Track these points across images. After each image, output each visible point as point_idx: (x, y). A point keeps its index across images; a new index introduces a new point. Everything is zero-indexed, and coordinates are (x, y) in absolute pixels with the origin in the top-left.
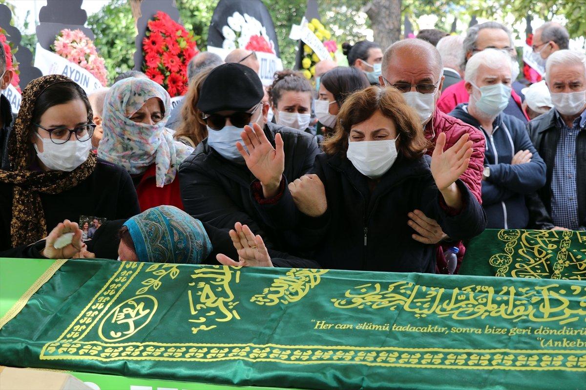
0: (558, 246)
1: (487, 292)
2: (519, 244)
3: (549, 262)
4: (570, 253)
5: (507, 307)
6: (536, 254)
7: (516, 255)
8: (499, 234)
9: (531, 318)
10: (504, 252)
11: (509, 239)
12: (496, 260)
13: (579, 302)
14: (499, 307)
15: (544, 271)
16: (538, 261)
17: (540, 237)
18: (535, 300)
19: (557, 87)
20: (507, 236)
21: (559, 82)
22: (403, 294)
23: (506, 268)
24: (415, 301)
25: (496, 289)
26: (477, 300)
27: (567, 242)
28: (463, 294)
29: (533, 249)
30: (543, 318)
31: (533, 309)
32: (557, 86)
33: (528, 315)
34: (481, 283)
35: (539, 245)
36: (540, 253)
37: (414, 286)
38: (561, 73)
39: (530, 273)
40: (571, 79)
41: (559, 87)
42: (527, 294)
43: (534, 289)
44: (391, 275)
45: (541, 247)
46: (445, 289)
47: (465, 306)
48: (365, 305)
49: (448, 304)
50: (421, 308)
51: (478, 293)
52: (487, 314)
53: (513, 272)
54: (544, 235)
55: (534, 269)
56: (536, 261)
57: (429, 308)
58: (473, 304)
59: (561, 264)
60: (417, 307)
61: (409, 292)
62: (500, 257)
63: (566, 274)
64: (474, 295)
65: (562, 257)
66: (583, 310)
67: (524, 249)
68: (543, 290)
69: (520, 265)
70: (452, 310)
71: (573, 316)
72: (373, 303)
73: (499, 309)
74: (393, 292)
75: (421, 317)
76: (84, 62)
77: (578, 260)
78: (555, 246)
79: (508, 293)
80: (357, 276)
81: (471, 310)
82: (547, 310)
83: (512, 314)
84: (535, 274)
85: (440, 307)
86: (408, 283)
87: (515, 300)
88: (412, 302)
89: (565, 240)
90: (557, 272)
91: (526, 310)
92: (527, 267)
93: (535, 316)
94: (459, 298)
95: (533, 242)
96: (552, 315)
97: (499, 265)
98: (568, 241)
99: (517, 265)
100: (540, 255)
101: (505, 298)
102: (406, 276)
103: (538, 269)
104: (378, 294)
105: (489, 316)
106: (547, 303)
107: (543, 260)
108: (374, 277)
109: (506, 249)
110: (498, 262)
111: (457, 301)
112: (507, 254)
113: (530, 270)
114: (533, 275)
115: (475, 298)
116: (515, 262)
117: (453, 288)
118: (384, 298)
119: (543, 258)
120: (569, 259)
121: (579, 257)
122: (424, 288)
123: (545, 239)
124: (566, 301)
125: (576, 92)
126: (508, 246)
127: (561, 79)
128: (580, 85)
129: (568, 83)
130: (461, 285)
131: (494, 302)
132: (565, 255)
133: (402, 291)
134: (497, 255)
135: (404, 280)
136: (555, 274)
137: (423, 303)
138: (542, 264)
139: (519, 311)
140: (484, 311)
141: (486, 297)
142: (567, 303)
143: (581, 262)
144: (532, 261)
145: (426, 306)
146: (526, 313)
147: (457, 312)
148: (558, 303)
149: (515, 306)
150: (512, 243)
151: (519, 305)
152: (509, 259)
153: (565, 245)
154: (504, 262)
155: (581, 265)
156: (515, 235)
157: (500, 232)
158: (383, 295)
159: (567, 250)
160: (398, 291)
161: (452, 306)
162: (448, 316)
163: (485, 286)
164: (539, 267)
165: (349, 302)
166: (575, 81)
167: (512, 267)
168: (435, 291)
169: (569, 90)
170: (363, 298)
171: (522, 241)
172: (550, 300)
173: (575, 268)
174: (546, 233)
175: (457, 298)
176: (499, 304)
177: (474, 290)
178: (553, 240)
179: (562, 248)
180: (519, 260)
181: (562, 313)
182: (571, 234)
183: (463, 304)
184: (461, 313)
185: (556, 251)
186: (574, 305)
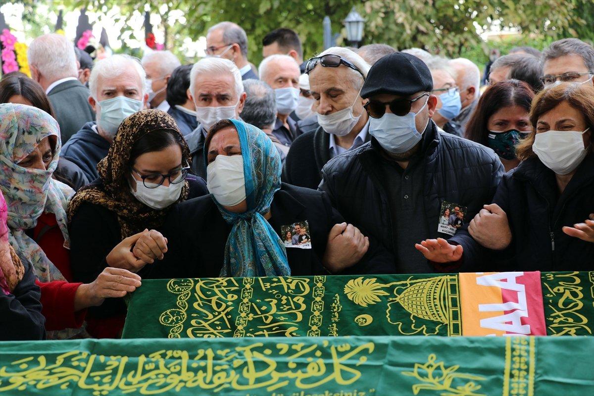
0: (239, 297)
1: (180, 358)
2: (193, 297)
3: (230, 317)
4: (253, 304)
5: (205, 374)
6: (215, 307)
7: (191, 310)
8: (168, 285)
9: (235, 386)
10: (176, 307)
11: (181, 291)
12: (167, 318)
13: (287, 363)
14: (196, 375)
15: (224, 327)
16: (217, 316)
17: (218, 287)
18: (237, 363)
19: (203, 99)
20: (178, 288)
21: (205, 93)
22: (77, 368)
23: (180, 327)
24: (92, 374)
25: (191, 353)
26: (169, 369)
27: (249, 291)
28: (151, 362)
29: (210, 301)
30: (247, 384)
31: (236, 374)
32: (203, 97)
33: (230, 383)
34: (173, 347)
35: (217, 297)
36: (219, 305)
37: (89, 356)
38: (208, 83)
39: (209, 330)
40: (219, 90)
41: (205, 100)
42: (227, 357)
43: (235, 350)
44: (58, 344)
45: (219, 299)
46: (128, 356)
47: (154, 377)
48: (28, 384)
49: (134, 376)
50: (100, 383)
51: (170, 360)
52: (182, 384)
53: (189, 331)
54: (222, 283)
55: (213, 325)
56: (215, 316)
57: (111, 383)
58: (164, 374)
59: (244, 317)
60: (95, 383)
61: (83, 364)
62: (172, 313)
63: (251, 330)
64: (164, 362)
65: (245, 309)
66: (292, 372)
67: (200, 302)
68: (244, 351)
69: (196, 322)
70: (139, 382)
71: (282, 380)
72: (38, 381)
73: (195, 378)
74: (63, 365)
75: (101, 394)
77: (263, 312)
78: (236, 297)
79: (205, 358)
80: (14, 348)
81: (162, 381)
82: (251, 374)
83: (211, 382)
84: (215, 332)
85: (124, 380)
86: (81, 353)
87: (214, 365)
88: (89, 377)
89: (246, 289)
90: (240, 327)
91: (228, 376)
92: (206, 324)
93: (239, 383)
94: (147, 367)
95: (210, 293)
96: (258, 380)
97: (171, 323)
98: (250, 289)
99: (193, 322)
100: (218, 309)
101: (202, 363)
102: (78, 344)
103: (218, 325)
104: (43, 370)
105: (185, 387)
106: (251, 366)
107: (223, 314)
108: (36, 347)
109: (179, 303)
110: (171, 319)
111: (144, 372)
112: (180, 309)
113: (209, 328)
114: (212, 333)
115: (166, 366)
116: (190, 318)
117: (138, 355)
118: (51, 374)
119: (223, 311)
120: (253, 311)
121: (264, 308)
122: (102, 358)
123: (223, 288)
124: (272, 362)
125: (224, 107)
126: (180, 299)
127: (207, 90)
128: (230, 98)
129: (215, 95)
130: (147, 351)
131: (189, 369)
132: (248, 306)
133: (75, 364)
134: (168, 312)
135: (76, 349)
136: (238, 330)
137: (103, 377)
138: (222, 319)
139: (219, 378)
140: (178, 381)
141: (180, 364)
142: (273, 365)
143: (267, 315)
144: (210, 316)
145: (106, 380)
146: (228, 380)
147: (145, 385)
148: (264, 365)
149: (215, 372)
150: (185, 295)
151: (219, 372)
152: (182, 315)
153: (247, 295)
154: (177, 319)
155: (267, 318)
156: (187, 285)
157: (169, 283)
158: (50, 370)
159: (250, 300)
160: (69, 363)
161: (139, 377)
162: (136, 391)
163: (177, 350)
164: (218, 323)
165: (6, 383)
166: (223, 93)
167: (187, 325)
168: (117, 360)
169: (217, 103)
170: (24, 377)
171: (196, 293)
172: (255, 362)
173: (259, 321)
174: (224, 281)
175: (144, 368)
176: (196, 371)
177: (163, 356)
178: (233, 289)
179: (244, 298)
180: (195, 315)
181: (269, 377)
182: (252, 281)
183: (152, 375)
184: (151, 386)
185: (237, 303)
186: (282, 367)
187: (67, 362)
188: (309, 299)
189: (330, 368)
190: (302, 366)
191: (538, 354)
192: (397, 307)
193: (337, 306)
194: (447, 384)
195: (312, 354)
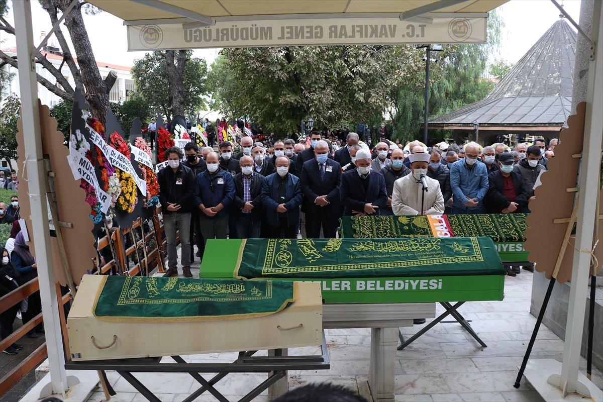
4: (376, 223)
5: (403, 247)
11: (355, 220)
14: (401, 248)
18: (410, 244)
24: (375, 247)
25: (397, 242)
29: (364, 222)
42: (406, 243)
43: (408, 241)
45: (366, 222)
48: (361, 249)
52: (398, 250)
57: (381, 249)
67: (361, 223)
68: (410, 241)
71: (422, 249)
75: (380, 252)
76: (145, 150)
79: (401, 243)
80: (353, 240)
81: (393, 249)
83: (405, 249)
85: (384, 249)
91: (409, 248)
93: (412, 249)
98: (374, 219)
100: (367, 225)
104: (363, 246)
106: (413, 245)
115: (392, 245)
117: (385, 242)
121: (379, 225)
123: (366, 219)
124: (418, 244)
137: (378, 248)
141: (396, 245)
147: (390, 250)
148: (416, 245)
150: (357, 221)
151: (406, 247)
159: (374, 222)
161: (387, 248)
162: (388, 252)
163: (393, 241)
165: (355, 249)
170: (359, 247)
171: (359, 220)
175: (387, 245)
176: (400, 246)
178: (369, 219)
181: (419, 248)
183: (390, 247)
185: (371, 223)
186: (421, 245)
187: (368, 244)
188: (390, 222)
189: (432, 245)
190: (425, 245)
191: (478, 241)
192: (413, 224)
193: (398, 223)
194: (461, 249)
195: (426, 242)
